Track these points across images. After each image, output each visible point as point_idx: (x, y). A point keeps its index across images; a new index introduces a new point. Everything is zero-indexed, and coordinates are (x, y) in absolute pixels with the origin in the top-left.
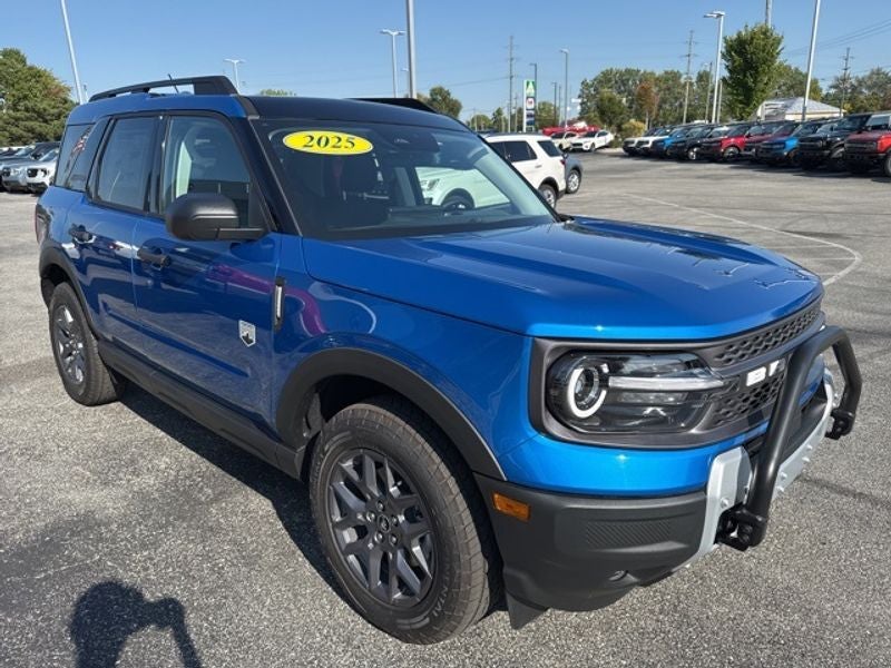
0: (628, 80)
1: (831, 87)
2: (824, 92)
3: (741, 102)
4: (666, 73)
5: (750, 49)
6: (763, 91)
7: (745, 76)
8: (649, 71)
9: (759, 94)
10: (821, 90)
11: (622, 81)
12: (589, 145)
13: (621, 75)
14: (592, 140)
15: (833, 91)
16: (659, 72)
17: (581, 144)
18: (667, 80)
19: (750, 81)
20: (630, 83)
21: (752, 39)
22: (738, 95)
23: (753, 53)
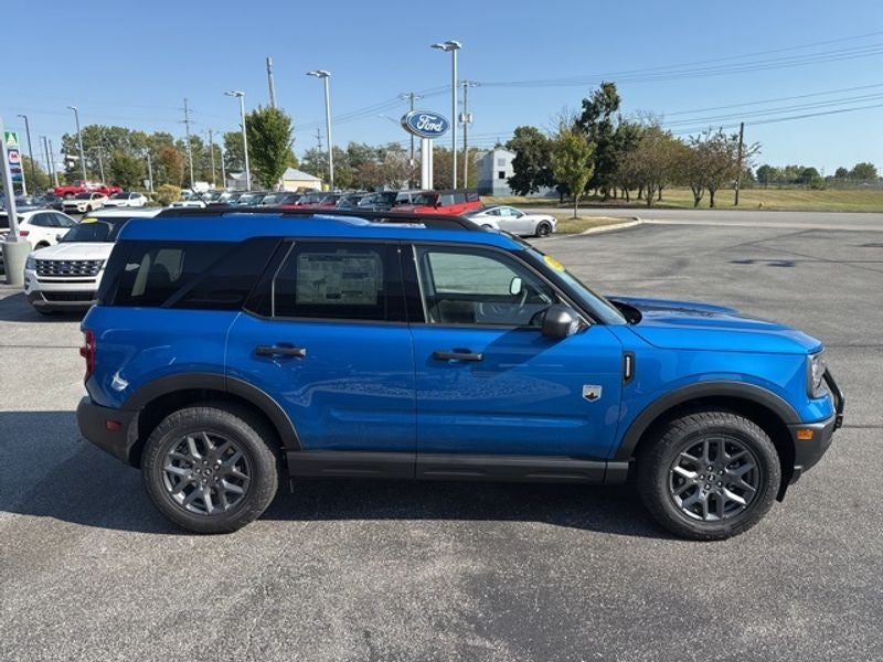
0: (117, 139)
1: (305, 158)
2: (300, 163)
3: (266, 171)
4: (157, 134)
5: (267, 126)
6: (283, 163)
7: (266, 149)
8: (138, 131)
9: (281, 166)
10: (297, 160)
11: (111, 140)
12: (85, 207)
13: (108, 133)
14: (88, 202)
15: (306, 162)
16: (149, 133)
17: (76, 206)
18: (158, 142)
19: (272, 153)
20: (120, 141)
21: (267, 117)
22: (263, 165)
23: (270, 130)
